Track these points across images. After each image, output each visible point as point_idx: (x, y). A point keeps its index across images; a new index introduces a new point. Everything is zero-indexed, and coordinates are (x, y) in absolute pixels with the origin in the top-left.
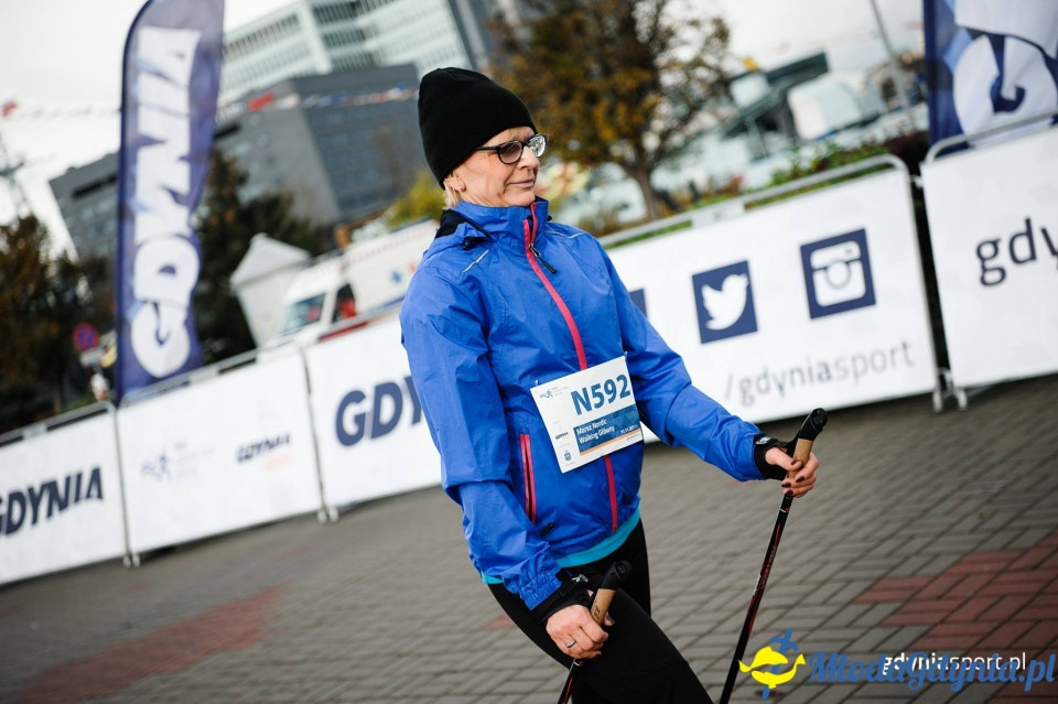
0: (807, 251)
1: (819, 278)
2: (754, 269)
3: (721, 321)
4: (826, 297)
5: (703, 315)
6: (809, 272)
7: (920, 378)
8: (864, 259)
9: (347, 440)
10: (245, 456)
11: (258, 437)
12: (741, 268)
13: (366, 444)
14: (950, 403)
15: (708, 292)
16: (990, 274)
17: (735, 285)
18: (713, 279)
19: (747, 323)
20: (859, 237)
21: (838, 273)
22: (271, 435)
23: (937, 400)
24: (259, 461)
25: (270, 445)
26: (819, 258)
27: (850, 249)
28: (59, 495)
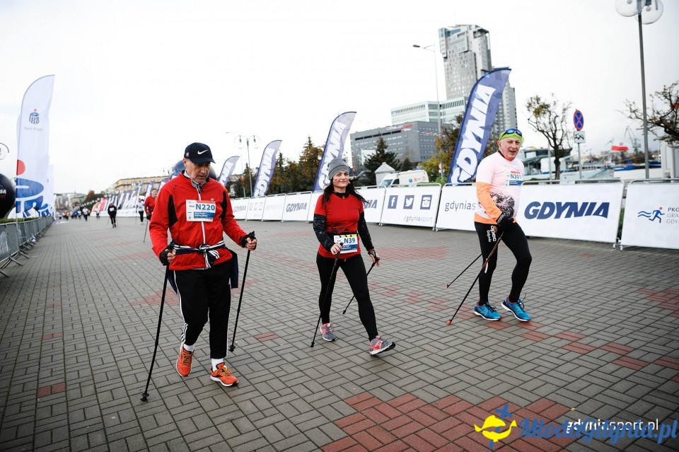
0: (423, 196)
1: (423, 202)
3: (408, 205)
4: (423, 206)
5: (405, 203)
6: (422, 200)
7: (431, 224)
8: (430, 201)
12: (413, 197)
15: (407, 199)
16: (447, 210)
17: (411, 199)
18: (408, 197)
19: (411, 207)
20: (431, 196)
21: (426, 201)
23: (434, 229)
26: (425, 198)
27: (429, 198)
28: (299, 206)
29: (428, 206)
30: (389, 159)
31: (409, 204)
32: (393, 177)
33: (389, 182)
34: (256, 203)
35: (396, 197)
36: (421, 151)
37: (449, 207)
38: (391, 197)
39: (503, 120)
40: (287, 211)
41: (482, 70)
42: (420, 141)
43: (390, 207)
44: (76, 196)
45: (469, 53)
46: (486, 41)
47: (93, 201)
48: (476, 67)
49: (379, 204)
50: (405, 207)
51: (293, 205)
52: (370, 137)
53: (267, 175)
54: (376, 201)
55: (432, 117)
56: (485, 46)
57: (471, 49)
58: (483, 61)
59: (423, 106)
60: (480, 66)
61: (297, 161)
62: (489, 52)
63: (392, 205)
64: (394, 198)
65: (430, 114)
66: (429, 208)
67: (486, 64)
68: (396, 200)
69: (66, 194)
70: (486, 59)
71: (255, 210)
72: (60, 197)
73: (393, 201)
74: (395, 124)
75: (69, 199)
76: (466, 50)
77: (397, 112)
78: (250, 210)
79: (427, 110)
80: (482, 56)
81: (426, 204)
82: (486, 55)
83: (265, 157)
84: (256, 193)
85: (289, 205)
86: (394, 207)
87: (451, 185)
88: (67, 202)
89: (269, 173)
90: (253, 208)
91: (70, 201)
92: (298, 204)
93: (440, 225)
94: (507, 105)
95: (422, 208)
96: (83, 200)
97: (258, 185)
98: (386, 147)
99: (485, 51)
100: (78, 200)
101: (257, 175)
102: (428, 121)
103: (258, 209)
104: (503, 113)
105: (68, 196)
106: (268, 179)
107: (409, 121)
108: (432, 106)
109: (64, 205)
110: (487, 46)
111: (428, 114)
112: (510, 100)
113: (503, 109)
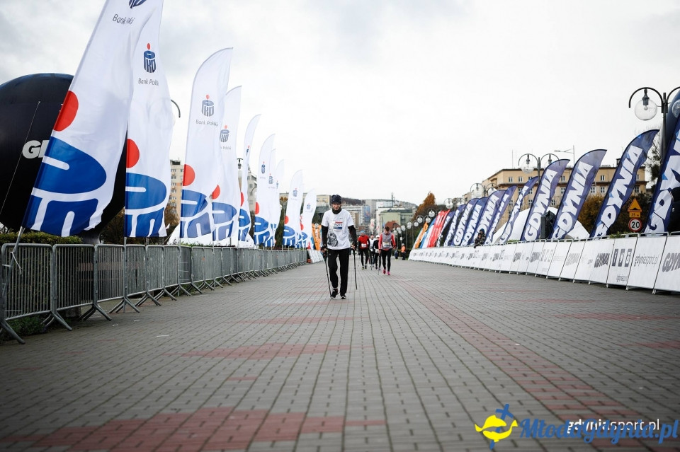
44: (395, 206)
47: (420, 220)
69: (376, 201)
72: (361, 207)
75: (378, 213)
88: (372, 220)
91: (378, 217)
96: (408, 217)
100: (396, 218)
105: (379, 204)
109: (367, 229)
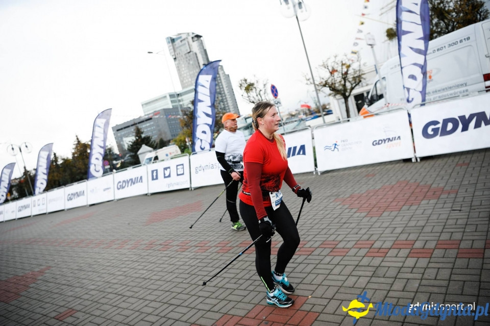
0: (177, 166)
1: (178, 170)
2: (171, 168)
3: (167, 175)
4: (179, 173)
5: (164, 174)
7: (187, 186)
8: (183, 168)
9: (118, 189)
10: (104, 190)
11: (106, 187)
12: (169, 168)
13: (121, 190)
14: (191, 189)
15: (165, 171)
17: (168, 170)
18: (165, 169)
19: (169, 176)
20: (183, 165)
21: (180, 169)
22: (108, 187)
23: (190, 189)
24: (107, 191)
25: (108, 189)
26: (178, 167)
27: (182, 166)
28: (78, 195)
29: (182, 173)
30: (147, 141)
31: (167, 173)
32: (153, 155)
33: (150, 159)
34: (39, 200)
35: (157, 170)
36: (171, 131)
37: (198, 170)
38: (153, 172)
39: (226, 98)
40: (68, 200)
41: (204, 65)
42: (168, 124)
43: (153, 179)
45: (191, 53)
46: (202, 44)
48: (199, 63)
49: (144, 179)
50: (165, 177)
51: (72, 194)
52: (128, 127)
53: (44, 174)
54: (141, 178)
55: (174, 104)
56: (202, 47)
57: (192, 50)
58: (203, 58)
59: (165, 97)
60: (202, 62)
61: (70, 157)
62: (205, 51)
63: (155, 177)
64: (155, 172)
65: (172, 102)
66: (183, 174)
67: (205, 59)
68: (157, 173)
70: (204, 56)
71: (39, 205)
73: (155, 174)
74: (147, 113)
76: (189, 51)
77: (147, 104)
78: (34, 206)
79: (169, 99)
80: (202, 55)
81: (180, 172)
82: (204, 53)
83: (41, 159)
84: (37, 191)
85: (69, 195)
86: (157, 178)
87: (196, 153)
89: (45, 171)
90: (36, 205)
92: (77, 193)
93: (194, 185)
94: (227, 87)
95: (178, 175)
97: (38, 184)
98: (142, 133)
99: (203, 50)
101: (35, 175)
102: (171, 107)
103: (41, 204)
104: (224, 93)
106: (46, 177)
107: (157, 109)
108: (172, 96)
110: (203, 47)
111: (170, 102)
112: (227, 83)
113: (224, 90)
